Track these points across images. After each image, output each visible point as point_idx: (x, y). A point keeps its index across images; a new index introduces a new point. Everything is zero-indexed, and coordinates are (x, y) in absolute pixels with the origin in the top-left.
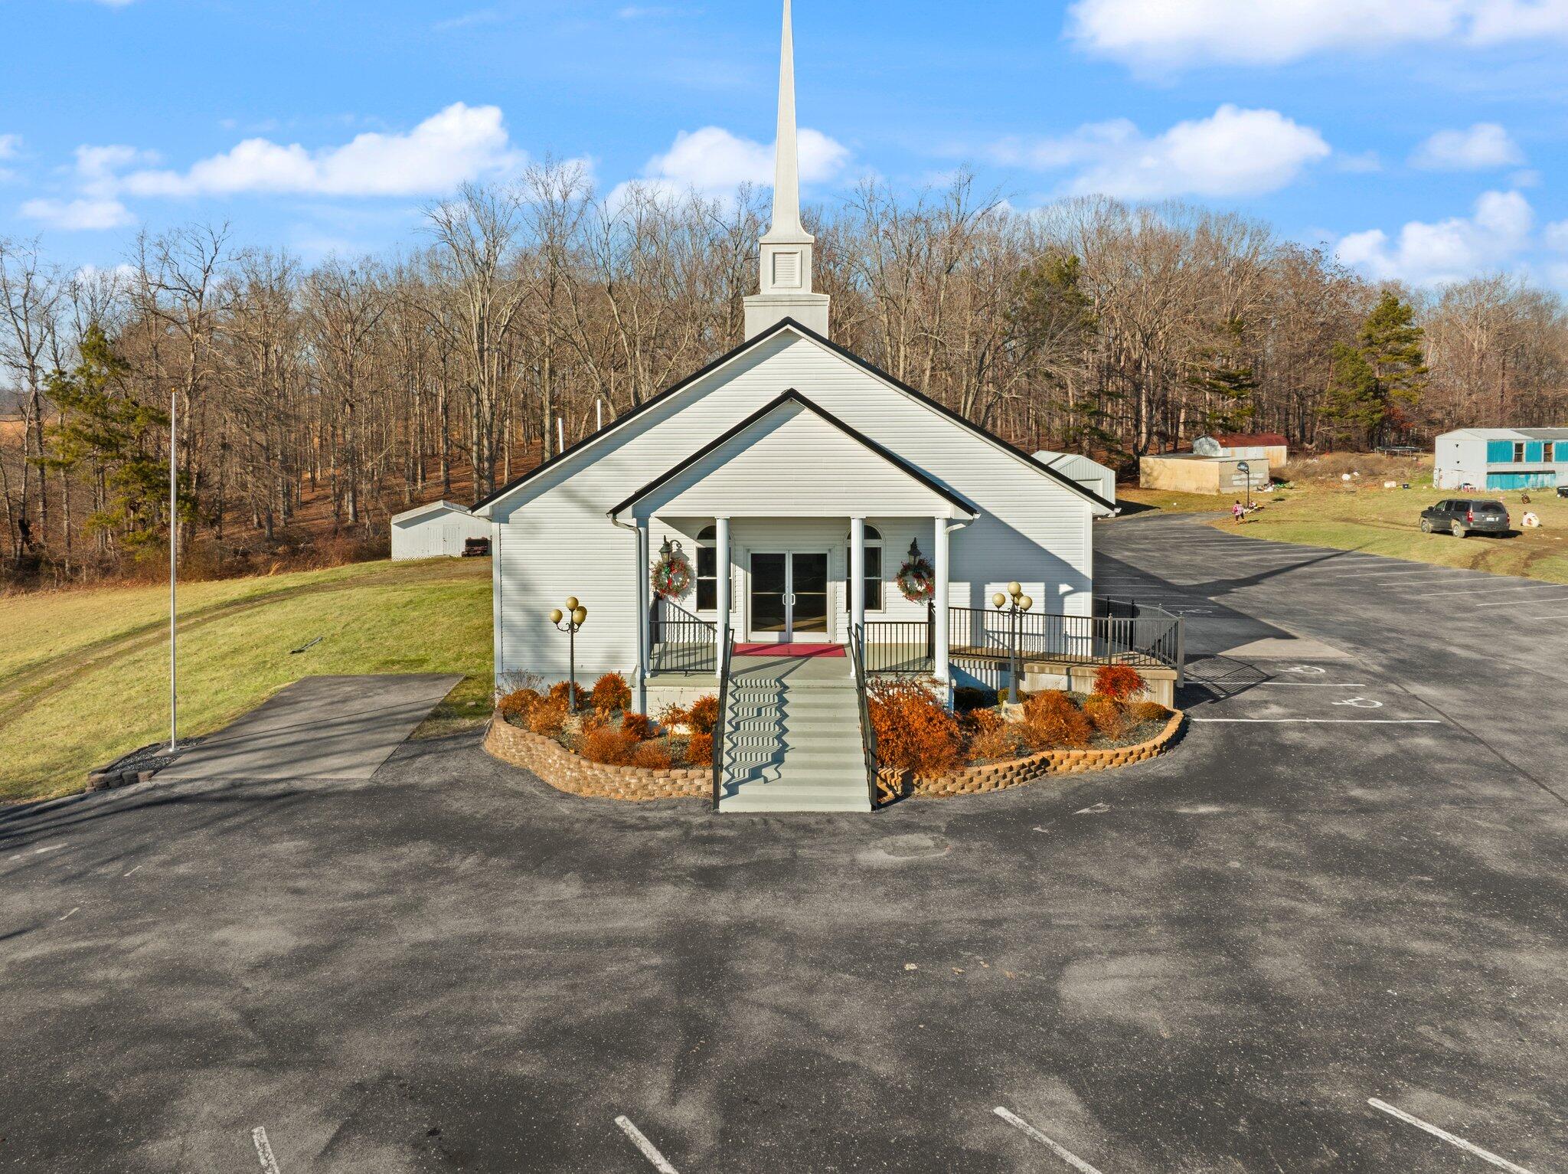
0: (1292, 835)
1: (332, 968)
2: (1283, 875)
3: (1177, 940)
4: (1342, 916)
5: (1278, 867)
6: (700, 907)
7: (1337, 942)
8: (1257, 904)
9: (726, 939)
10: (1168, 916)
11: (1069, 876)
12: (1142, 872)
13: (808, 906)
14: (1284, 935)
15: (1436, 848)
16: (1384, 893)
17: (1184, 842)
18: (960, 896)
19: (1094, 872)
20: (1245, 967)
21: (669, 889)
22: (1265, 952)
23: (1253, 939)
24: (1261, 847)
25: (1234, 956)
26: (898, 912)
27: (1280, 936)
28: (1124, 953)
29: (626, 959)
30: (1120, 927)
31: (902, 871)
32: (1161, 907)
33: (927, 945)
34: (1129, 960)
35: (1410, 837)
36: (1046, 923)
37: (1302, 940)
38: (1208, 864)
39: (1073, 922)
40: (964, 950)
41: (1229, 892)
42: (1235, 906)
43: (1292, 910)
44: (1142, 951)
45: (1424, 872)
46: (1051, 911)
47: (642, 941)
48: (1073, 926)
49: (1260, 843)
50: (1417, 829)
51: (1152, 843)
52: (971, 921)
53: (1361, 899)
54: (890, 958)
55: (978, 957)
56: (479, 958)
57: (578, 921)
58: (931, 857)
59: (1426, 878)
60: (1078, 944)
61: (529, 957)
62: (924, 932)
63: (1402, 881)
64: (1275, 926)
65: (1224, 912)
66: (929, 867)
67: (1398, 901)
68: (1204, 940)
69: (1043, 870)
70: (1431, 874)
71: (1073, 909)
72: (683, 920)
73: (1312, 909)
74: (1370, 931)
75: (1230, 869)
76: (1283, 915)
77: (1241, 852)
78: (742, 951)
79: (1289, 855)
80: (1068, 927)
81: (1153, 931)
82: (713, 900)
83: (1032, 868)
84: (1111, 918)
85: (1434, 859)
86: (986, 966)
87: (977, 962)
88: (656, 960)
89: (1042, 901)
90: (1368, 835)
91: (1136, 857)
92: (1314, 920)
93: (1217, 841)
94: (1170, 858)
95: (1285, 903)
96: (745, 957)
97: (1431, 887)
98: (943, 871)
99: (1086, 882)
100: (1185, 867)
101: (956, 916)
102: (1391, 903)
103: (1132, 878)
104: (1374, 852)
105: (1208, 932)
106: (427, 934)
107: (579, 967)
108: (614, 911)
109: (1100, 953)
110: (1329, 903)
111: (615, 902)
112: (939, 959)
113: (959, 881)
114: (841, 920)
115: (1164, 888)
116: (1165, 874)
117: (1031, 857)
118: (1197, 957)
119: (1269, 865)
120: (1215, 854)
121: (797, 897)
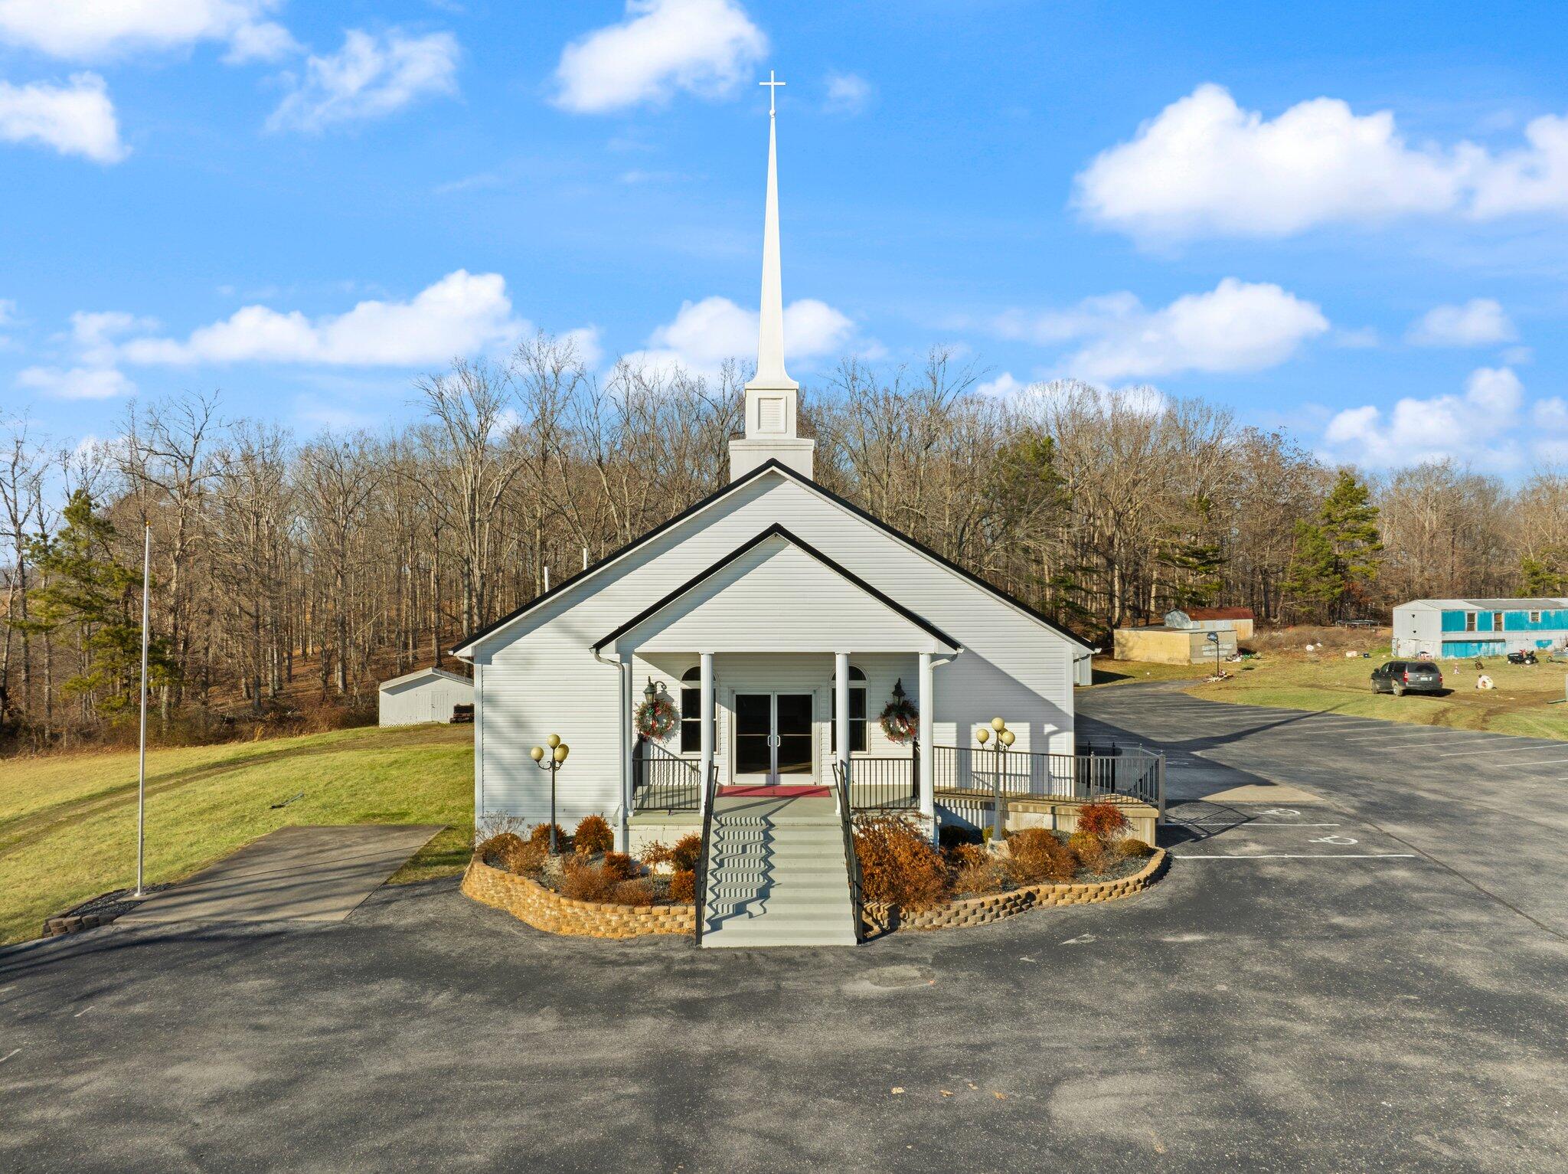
0: (1276, 959)
1: (291, 1102)
2: (1270, 997)
3: (1168, 1058)
4: (1332, 1034)
5: (1265, 989)
6: (681, 1038)
7: (1329, 1058)
8: (1246, 1024)
9: (708, 1068)
10: (1158, 1037)
11: (1058, 1002)
12: (1130, 997)
13: (792, 1035)
14: (1275, 1052)
15: (1420, 969)
16: (1372, 1012)
17: (1170, 968)
18: (947, 1023)
19: (1082, 997)
20: (1238, 1083)
21: (649, 1021)
22: (1257, 1069)
23: (1244, 1057)
24: (1247, 971)
25: (1226, 1073)
26: (885, 1039)
27: (1271, 1053)
28: (1115, 1073)
29: (603, 1088)
30: (1110, 1049)
31: (888, 1000)
32: (1150, 1028)
33: (914, 1070)
34: (1120, 1079)
35: (1392, 960)
36: (1035, 1046)
37: (1294, 1057)
38: (1197, 988)
39: (1063, 1045)
40: (953, 1074)
41: (1217, 1013)
42: (1224, 1025)
43: (1281, 1029)
44: (1133, 1070)
45: (1410, 991)
46: (1040, 1034)
47: (619, 1072)
48: (1062, 1048)
49: (1246, 967)
50: (1399, 952)
51: (1139, 970)
52: (959, 1046)
53: (1349, 1017)
54: (877, 1083)
55: (966, 1080)
56: (448, 1089)
57: (553, 1053)
58: (916, 987)
59: (1412, 997)
60: (1069, 1065)
61: (502, 1088)
62: (912, 1057)
63: (1388, 1000)
64: (1264, 1043)
65: (1213, 1032)
66: (916, 996)
67: (1386, 1019)
68: (1194, 1059)
69: (1031, 997)
70: (1417, 993)
71: (1062, 1032)
72: (663, 1050)
73: (1301, 1028)
74: (1360, 1047)
75: (1217, 991)
76: (1273, 1034)
77: (1228, 976)
78: (724, 1079)
79: (1275, 978)
80: (1057, 1050)
81: (1143, 1051)
82: (694, 1031)
83: (1020, 995)
84: (1101, 1040)
85: (1418, 979)
86: (975, 1088)
87: (965, 1085)
88: (634, 1089)
89: (1030, 1026)
90: (1352, 958)
91: (1124, 982)
92: (1305, 1038)
93: (1203, 966)
94: (1157, 984)
95: (1273, 1022)
96: (727, 1085)
97: (1418, 1005)
98: (930, 999)
99: (1074, 1007)
100: (1173, 991)
101: (943, 1041)
102: (1380, 1020)
103: (1120, 1002)
104: (1359, 974)
105: (1198, 1051)
106: (394, 1067)
107: (552, 1096)
108: (591, 1043)
109: (1091, 1073)
110: (1317, 1021)
111: (592, 1034)
112: (927, 1082)
113: (946, 1009)
114: (825, 1048)
115: (1153, 1011)
116: (1153, 998)
117: (1018, 984)
118: (1189, 1074)
119: (1255, 987)
120: (1202, 979)
121: (781, 1027)
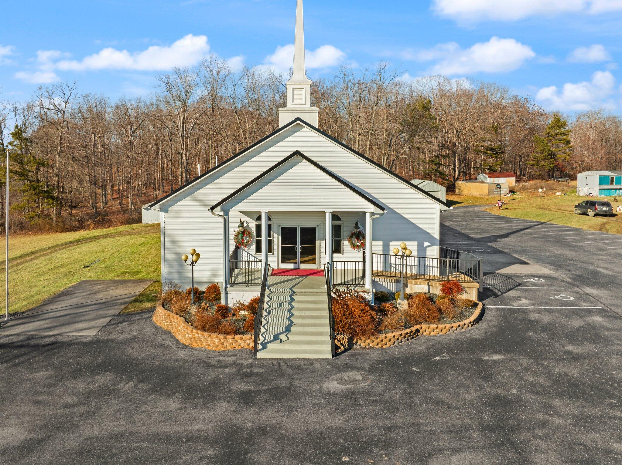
0: (541, 373)
1: (38, 455)
2: (539, 398)
3: (488, 441)
4: (574, 426)
5: (536, 393)
6: (239, 417)
7: (574, 443)
8: (528, 417)
9: (250, 438)
10: (482, 425)
11: (431, 398)
12: (467, 396)
13: (295, 417)
14: (544, 438)
15: (615, 382)
16: (593, 411)
17: (487, 378)
18: (373, 411)
19: (442, 396)
20: (526, 461)
21: (225, 404)
22: (536, 451)
23: (529, 441)
24: (526, 380)
25: (519, 453)
26: (341, 421)
27: (543, 439)
28: (460, 450)
29: (194, 451)
30: (458, 432)
31: (345, 395)
32: (478, 419)
33: (355, 444)
34: (463, 454)
35: (600, 375)
36: (418, 430)
37: (555, 442)
38: (500, 391)
39: (432, 429)
40: (375, 447)
41: (513, 409)
42: (517, 418)
43: (547, 422)
44: (470, 448)
45: (612, 397)
46: (421, 421)
47: (205, 439)
48: (432, 431)
49: (525, 378)
50: (603, 370)
51: (471, 378)
52: (379, 427)
53: (582, 414)
54: (334, 452)
55: (382, 452)
56: (118, 448)
57: (174, 425)
58: (360, 385)
59: (613, 401)
60: (436, 443)
61: (144, 448)
62: (354, 434)
63: (601, 403)
64: (539, 432)
65: (511, 422)
66: (359, 393)
67: (602, 416)
68: (502, 441)
69: (418, 394)
70: (615, 398)
71: (433, 420)
72: (229, 425)
73: (558, 421)
74: (590, 436)
75: (511, 394)
76: (543, 424)
77: (517, 383)
78: (257, 447)
79: (541, 386)
80: (430, 432)
81: (474, 435)
82: (246, 412)
83: (411, 393)
84: (453, 426)
85: (615, 388)
86: (386, 458)
87: (381, 455)
88: (210, 452)
89: (416, 415)
90: (579, 373)
91: (464, 386)
92: (560, 428)
93: (504, 376)
94: (481, 387)
95: (542, 416)
96: (258, 451)
97: (617, 407)
98: (365, 394)
99: (439, 402)
100: (490, 393)
101: (371, 424)
102: (598, 418)
103: (462, 400)
104: (584, 384)
105: (504, 436)
106: (95, 432)
107: (169, 456)
108: (195, 418)
109: (448, 450)
110: (565, 417)
111: (196, 413)
112: (361, 453)
113: (374, 401)
114: (311, 426)
115: (479, 406)
116: (479, 397)
117: (411, 386)
118: (499, 453)
119: (531, 392)
120: (503, 384)
121: (290, 410)
